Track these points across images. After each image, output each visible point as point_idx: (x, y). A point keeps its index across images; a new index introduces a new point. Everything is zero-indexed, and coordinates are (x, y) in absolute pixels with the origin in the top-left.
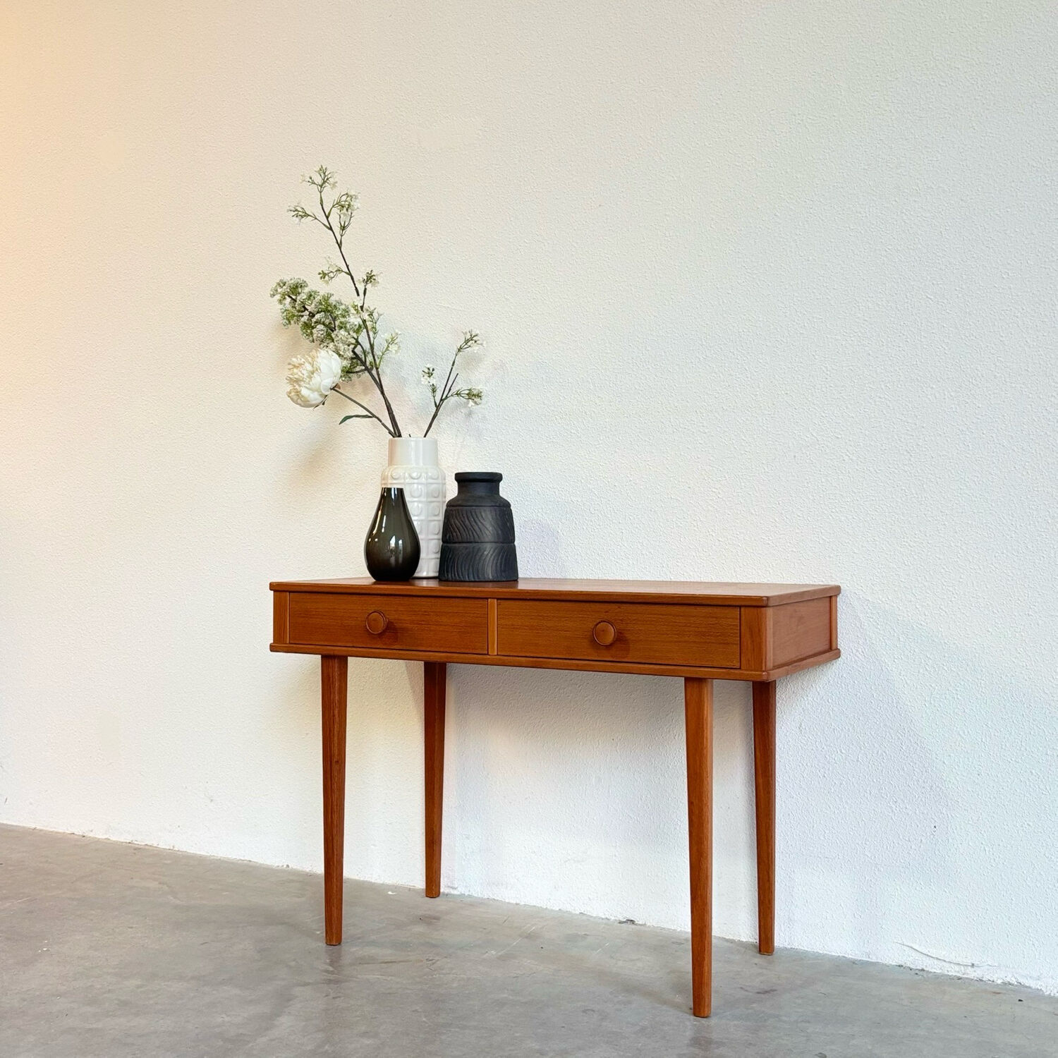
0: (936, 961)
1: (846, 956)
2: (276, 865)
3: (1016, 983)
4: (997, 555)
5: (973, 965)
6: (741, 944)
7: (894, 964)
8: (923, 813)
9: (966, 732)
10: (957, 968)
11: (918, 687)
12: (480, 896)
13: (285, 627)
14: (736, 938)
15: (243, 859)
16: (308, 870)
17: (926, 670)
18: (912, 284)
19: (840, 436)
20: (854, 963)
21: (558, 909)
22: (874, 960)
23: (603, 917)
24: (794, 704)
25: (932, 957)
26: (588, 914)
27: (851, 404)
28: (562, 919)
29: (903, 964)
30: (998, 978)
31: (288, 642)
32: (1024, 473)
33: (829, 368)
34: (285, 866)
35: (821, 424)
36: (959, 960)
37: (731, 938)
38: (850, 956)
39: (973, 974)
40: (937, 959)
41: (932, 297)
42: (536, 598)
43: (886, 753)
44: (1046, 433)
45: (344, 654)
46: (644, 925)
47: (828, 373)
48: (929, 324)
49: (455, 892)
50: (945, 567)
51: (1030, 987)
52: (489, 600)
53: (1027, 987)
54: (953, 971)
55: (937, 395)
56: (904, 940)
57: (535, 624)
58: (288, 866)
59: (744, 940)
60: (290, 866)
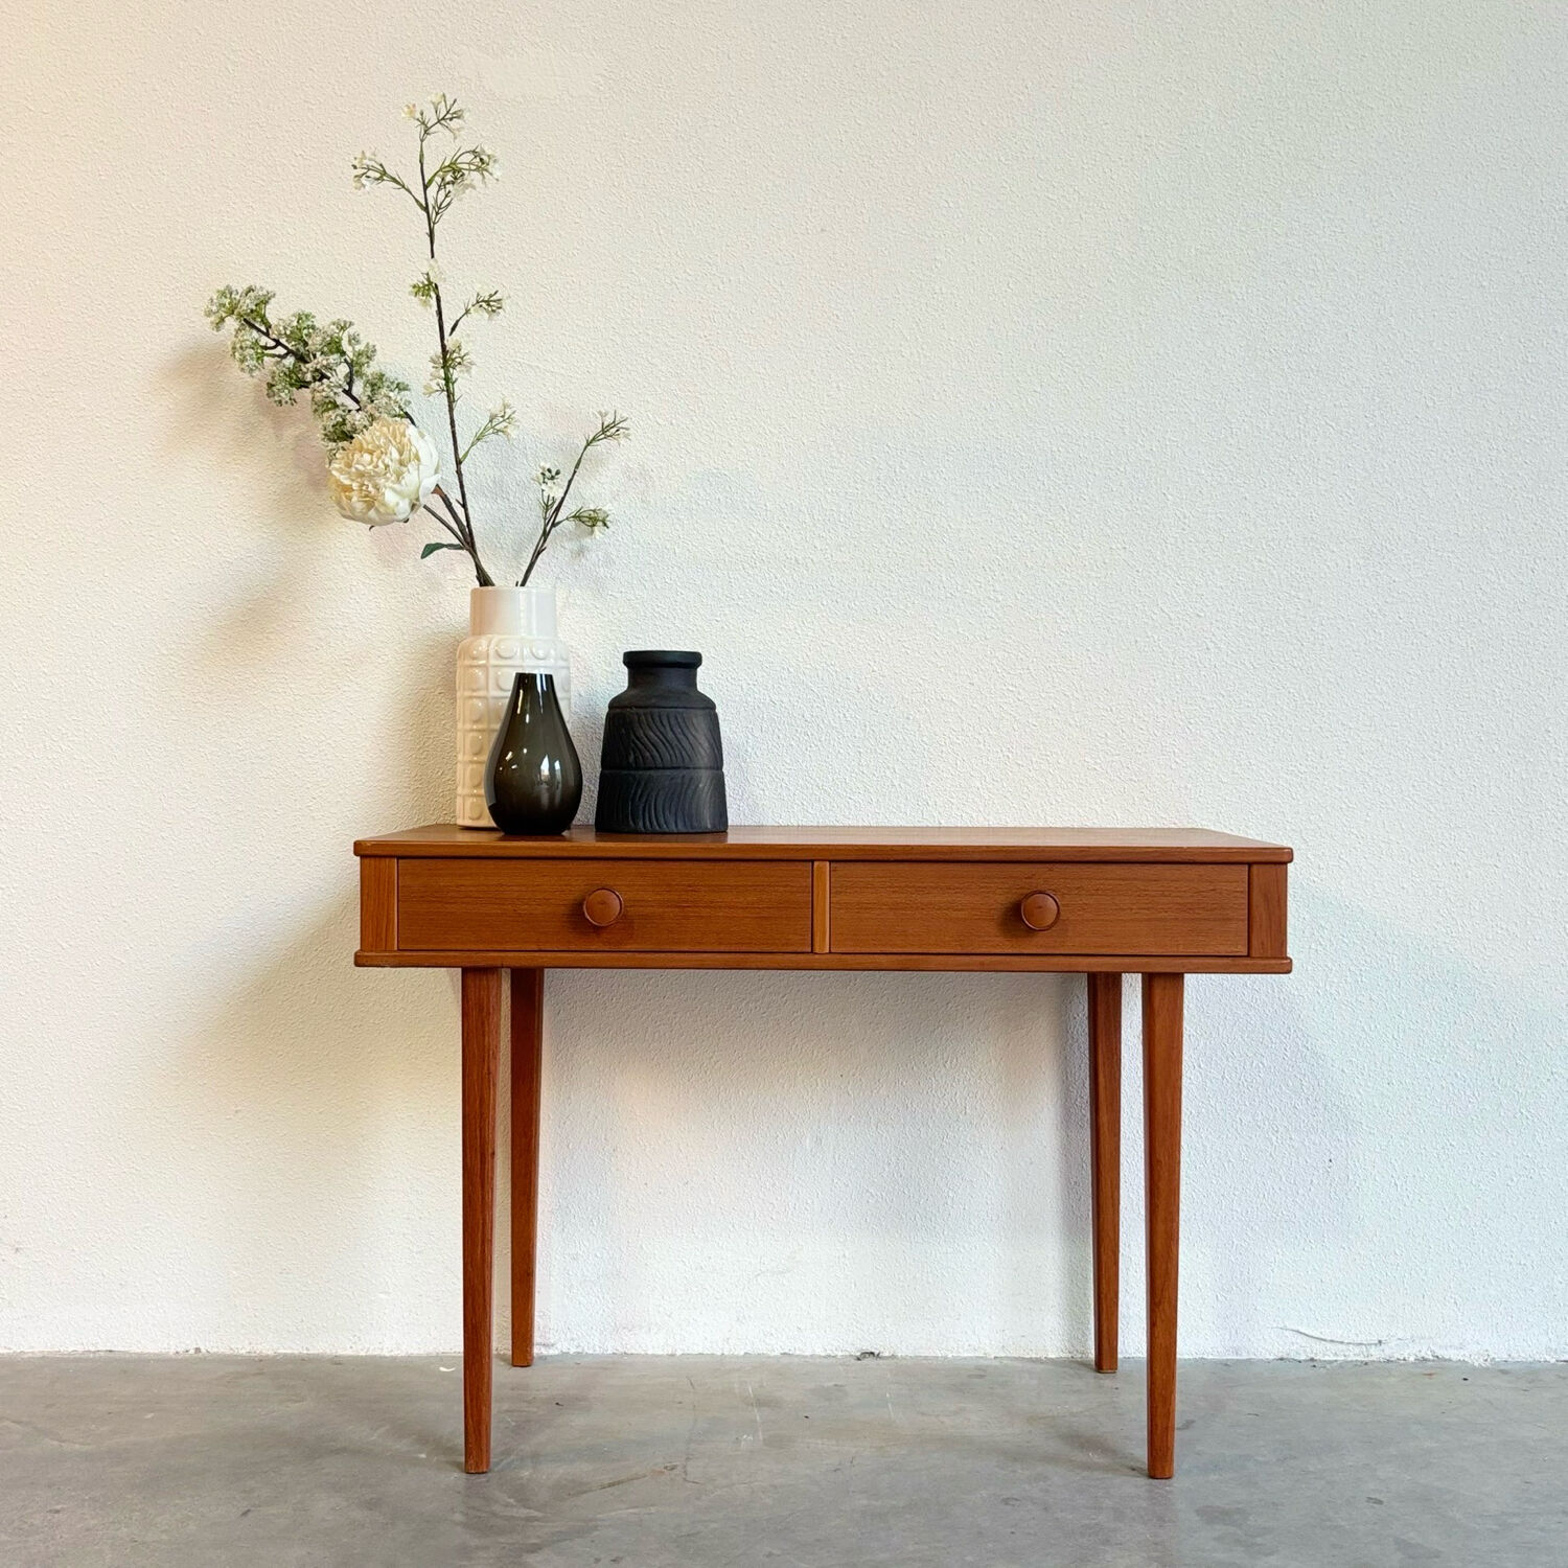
0: (1329, 1345)
1: (1205, 1356)
2: (172, 1351)
3: (1431, 1358)
4: (1416, 784)
5: (1380, 1342)
6: (1053, 1362)
7: (1272, 1357)
8: (1314, 1144)
9: (1373, 1026)
10: (1357, 1350)
11: (1309, 968)
12: (598, 1351)
13: (389, 921)
14: (1041, 1355)
15: (93, 1349)
16: (243, 1352)
17: (1321, 945)
18: (1306, 402)
19: (1202, 614)
20: (1226, 1365)
21: (742, 1353)
22: (1245, 1356)
23: (823, 1354)
24: (1132, 1003)
25: (1325, 1340)
26: (798, 1353)
27: (1219, 569)
28: (758, 1365)
29: (1285, 1356)
30: (1410, 1353)
31: (396, 949)
32: (1452, 673)
33: (1188, 514)
34: (192, 1351)
36: (1362, 1338)
37: (1034, 1356)
38: (1211, 1357)
39: (1376, 1354)
40: (1332, 1341)
41: (1334, 424)
42: (905, 857)
43: (1263, 1064)
44: (1480, 621)
45: (499, 964)
46: (893, 1357)
47: (1187, 521)
48: (1329, 462)
49: (552, 1352)
50: (1346, 800)
51: (1450, 1360)
52: (816, 864)
53: (1446, 1360)
54: (1354, 1354)
55: (1339, 562)
56: (1287, 1324)
57: (899, 900)
58: (198, 1350)
59: (1053, 1356)
60: (203, 1351)
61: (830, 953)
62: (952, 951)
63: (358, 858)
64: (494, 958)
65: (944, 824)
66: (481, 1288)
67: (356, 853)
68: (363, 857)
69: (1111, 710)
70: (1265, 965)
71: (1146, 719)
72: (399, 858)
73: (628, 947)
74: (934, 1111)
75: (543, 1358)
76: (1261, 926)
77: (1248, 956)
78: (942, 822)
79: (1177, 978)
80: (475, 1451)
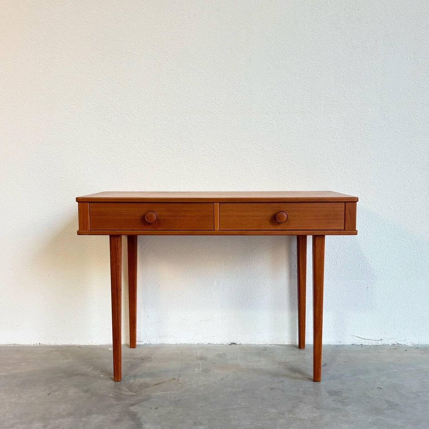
0: (366, 340)
1: (331, 344)
2: (32, 344)
3: (396, 344)
4: (395, 177)
5: (381, 339)
6: (287, 345)
7: (350, 344)
8: (363, 283)
9: (381, 249)
10: (375, 342)
11: (362, 232)
12: (155, 343)
13: (87, 221)
14: (283, 343)
15: (10, 344)
16: (53, 344)
17: (366, 225)
18: (364, 62)
19: (332, 127)
20: (337, 346)
21: (197, 343)
22: (342, 344)
23: (220, 343)
24: (310, 243)
25: (365, 339)
26: (213, 343)
27: (337, 113)
28: (201, 347)
29: (354, 344)
30: (390, 342)
31: (89, 229)
32: (406, 144)
33: (328, 96)
34: (38, 344)
35: (324, 121)
36: (376, 339)
37: (281, 344)
38: (332, 344)
39: (380, 343)
40: (368, 339)
41: (372, 69)
42: (241, 202)
43: (348, 260)
44: (415, 128)
45: (120, 234)
46: (240, 344)
47: (327, 98)
48: (370, 80)
49: (142, 343)
50: (374, 182)
51: (401, 344)
52: (215, 204)
53: (400, 344)
54: (374, 343)
55: (373, 111)
56: (354, 334)
57: (240, 214)
58: (40, 344)
59: (286, 344)
60: (41, 344)
61: (219, 230)
62: (256, 229)
63: (77, 203)
64: (119, 232)
65: (255, 191)
66: (117, 328)
67: (77, 201)
68: (79, 202)
69: (305, 156)
70: (349, 232)
71: (315, 159)
72: (90, 202)
73: (159, 229)
74: (252, 274)
75: (139, 345)
76: (348, 221)
77: (344, 230)
78: (254, 190)
79: (323, 236)
80: (117, 375)
